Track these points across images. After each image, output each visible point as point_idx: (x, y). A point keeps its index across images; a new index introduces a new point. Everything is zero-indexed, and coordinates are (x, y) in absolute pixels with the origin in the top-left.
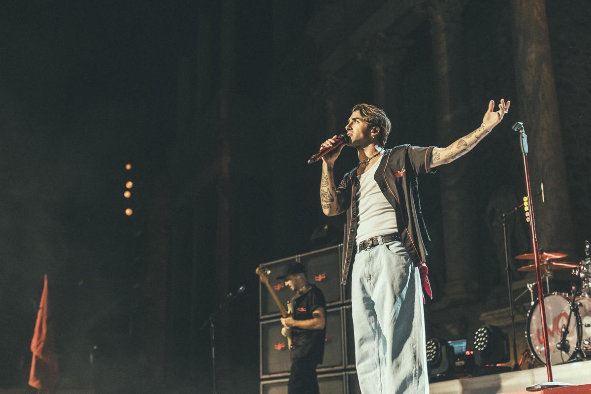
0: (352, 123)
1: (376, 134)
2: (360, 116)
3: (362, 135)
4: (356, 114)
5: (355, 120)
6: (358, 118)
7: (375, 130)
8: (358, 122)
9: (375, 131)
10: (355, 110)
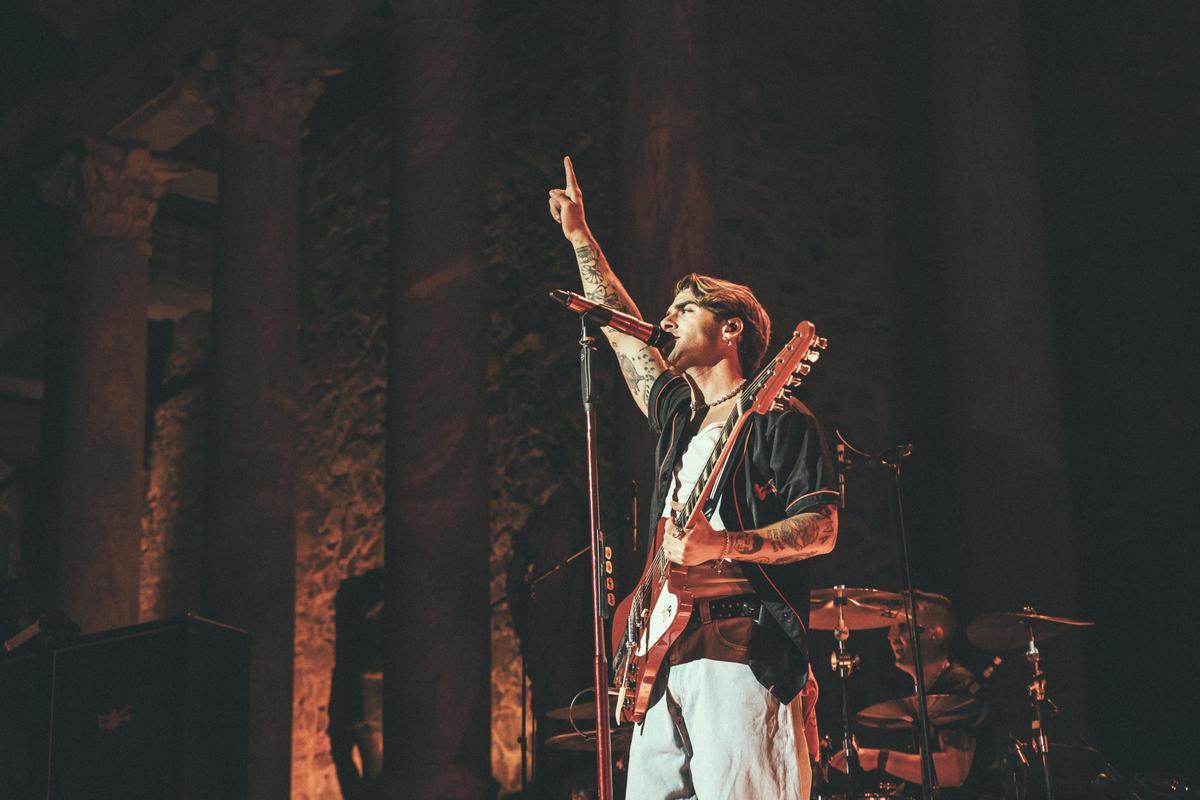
0: (676, 316)
1: (735, 334)
2: (692, 297)
3: (700, 337)
4: (684, 295)
5: (681, 307)
6: (690, 302)
7: (732, 325)
8: (691, 311)
9: (733, 328)
10: (681, 289)
